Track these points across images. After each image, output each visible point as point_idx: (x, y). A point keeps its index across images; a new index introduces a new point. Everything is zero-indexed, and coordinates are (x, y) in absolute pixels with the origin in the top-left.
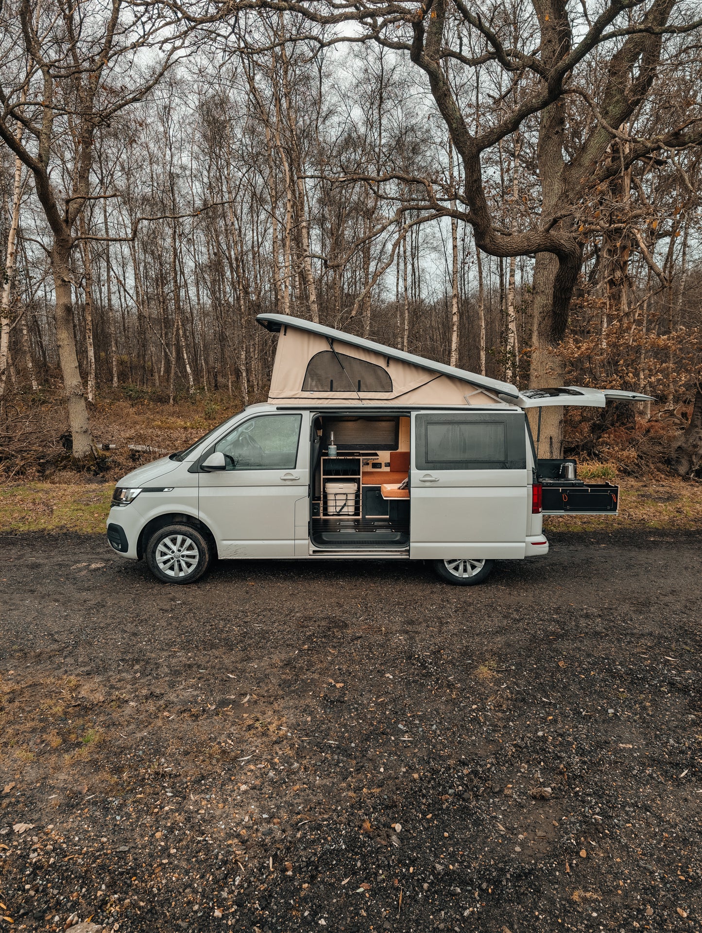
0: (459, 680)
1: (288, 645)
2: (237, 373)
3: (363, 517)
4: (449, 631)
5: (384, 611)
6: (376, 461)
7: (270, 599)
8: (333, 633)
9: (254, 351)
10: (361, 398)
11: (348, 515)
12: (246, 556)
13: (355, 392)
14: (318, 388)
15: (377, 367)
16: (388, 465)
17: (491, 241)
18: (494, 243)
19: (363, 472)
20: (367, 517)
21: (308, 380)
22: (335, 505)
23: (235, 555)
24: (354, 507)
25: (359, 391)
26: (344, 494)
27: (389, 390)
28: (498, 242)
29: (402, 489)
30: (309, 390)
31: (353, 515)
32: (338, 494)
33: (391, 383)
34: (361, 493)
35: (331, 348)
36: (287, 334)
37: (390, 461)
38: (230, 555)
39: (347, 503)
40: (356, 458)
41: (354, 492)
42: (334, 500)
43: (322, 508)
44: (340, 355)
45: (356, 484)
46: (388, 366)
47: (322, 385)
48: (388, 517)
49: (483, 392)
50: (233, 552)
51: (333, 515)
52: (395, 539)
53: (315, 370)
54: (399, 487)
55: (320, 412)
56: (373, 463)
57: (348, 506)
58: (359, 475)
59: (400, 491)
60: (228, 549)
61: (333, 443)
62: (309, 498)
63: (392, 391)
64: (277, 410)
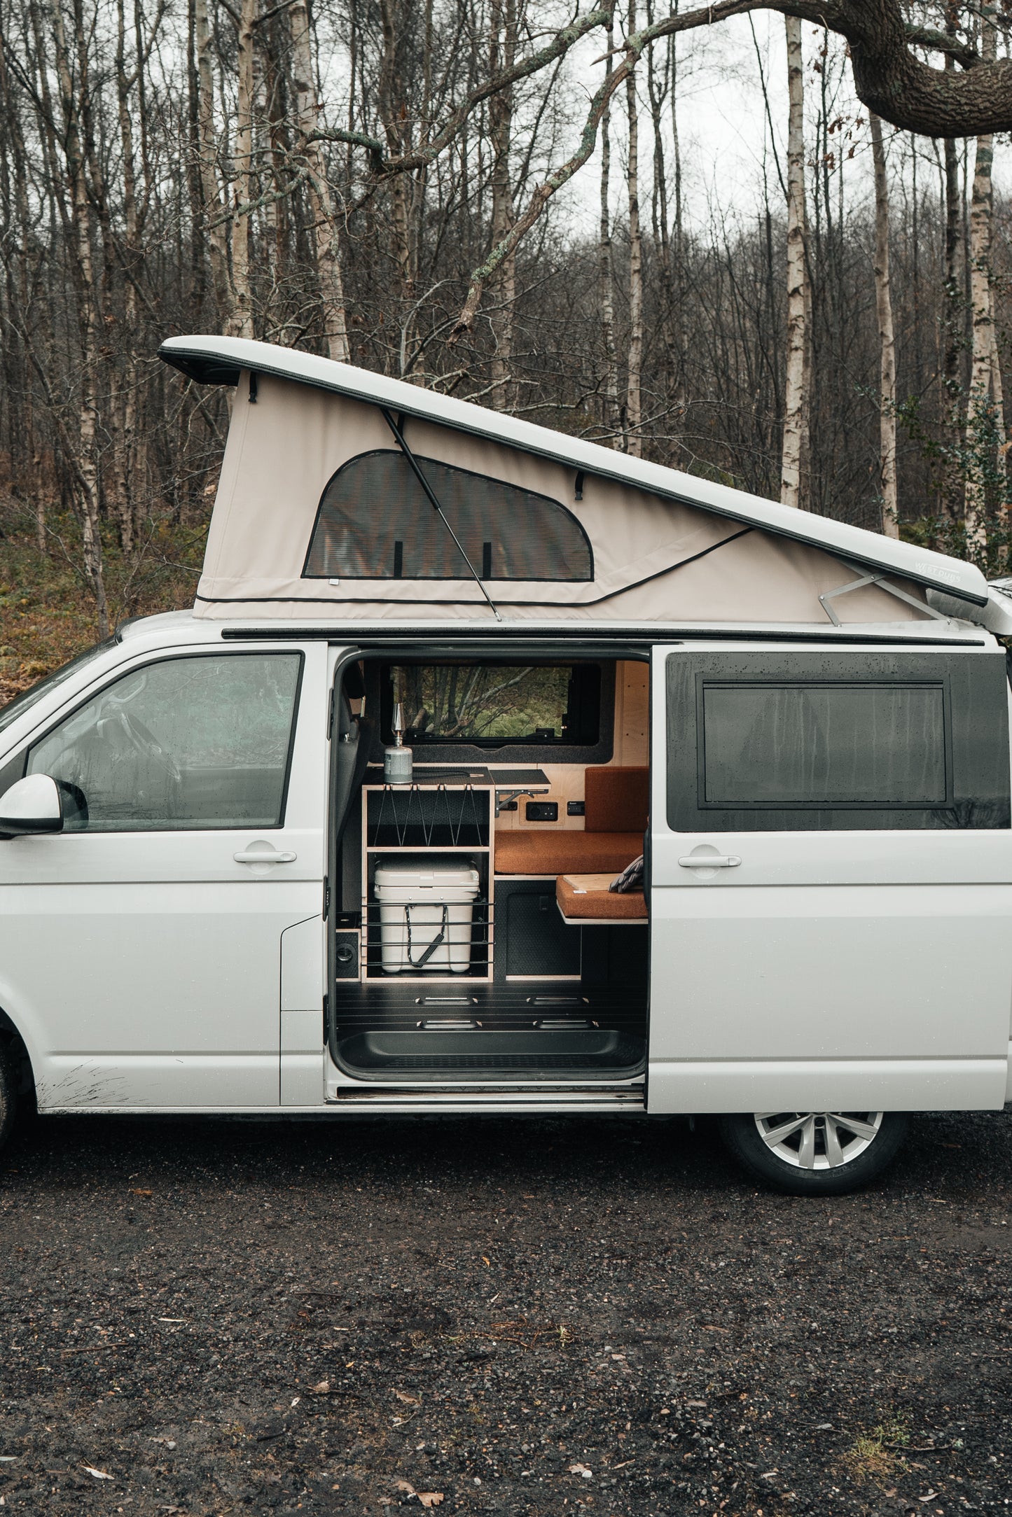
0: (793, 1482)
1: (267, 1382)
2: (68, 481)
3: (499, 977)
4: (767, 1335)
5: (565, 1275)
6: (539, 798)
7: (205, 1239)
8: (408, 1343)
9: (122, 409)
10: (493, 599)
11: (451, 973)
12: (126, 1103)
13: (473, 579)
14: (354, 568)
15: (543, 503)
16: (578, 809)
17: (905, 86)
18: (916, 95)
19: (496, 832)
20: (510, 978)
21: (324, 542)
22: (406, 940)
23: (89, 1103)
24: (467, 947)
25: (487, 577)
26: (436, 905)
27: (582, 573)
28: (929, 90)
29: (624, 892)
30: (325, 573)
31: (465, 973)
32: (416, 905)
33: (591, 552)
34: (491, 900)
35: (398, 442)
36: (257, 399)
37: (586, 798)
38: (76, 1100)
39: (445, 934)
40: (476, 787)
41: (469, 898)
42: (403, 924)
43: (364, 951)
44: (424, 465)
45: (475, 874)
46: (579, 499)
47: (368, 559)
48: (578, 978)
49: (878, 583)
50: (86, 1092)
51: (401, 973)
52: (600, 1050)
53: (347, 513)
54: (613, 885)
55: (362, 646)
56: (529, 804)
57: (449, 944)
58: (486, 844)
59: (619, 897)
60: (70, 1081)
61: (399, 740)
62: (324, 920)
63: (592, 580)
64: (225, 638)
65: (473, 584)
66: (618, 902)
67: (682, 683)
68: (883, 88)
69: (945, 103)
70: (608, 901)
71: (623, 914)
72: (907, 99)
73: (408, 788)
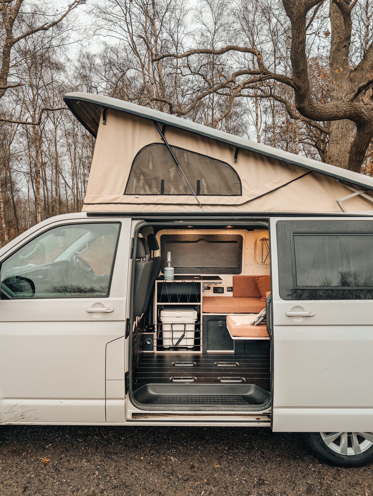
6: (218, 286)
10: (201, 203)
11: (187, 349)
12: (37, 420)
13: (193, 195)
14: (145, 191)
15: (221, 164)
16: (230, 289)
17: (309, 104)
18: (311, 107)
19: (203, 297)
20: (208, 351)
21: (133, 181)
22: (171, 337)
23: (21, 420)
24: (193, 340)
25: (198, 194)
26: (182, 324)
27: (237, 193)
28: (315, 105)
29: (257, 325)
30: (133, 193)
31: (192, 349)
32: (174, 324)
33: (241, 184)
34: (201, 322)
35: (162, 139)
36: (107, 123)
37: (233, 285)
38: (16, 419)
39: (185, 334)
40: (196, 281)
41: (193, 321)
42: (170, 331)
43: (156, 341)
44: (173, 149)
45: (196, 312)
46: (236, 162)
47: (150, 187)
48: (233, 351)
49: (362, 195)
50: (19, 415)
51: (169, 349)
52: (246, 393)
53: (142, 168)
54: (253, 322)
55: (147, 220)
56: (214, 288)
57: (187, 338)
58: (200, 302)
59: (255, 327)
60: (12, 411)
61: (169, 265)
62: (126, 338)
63: (241, 195)
64: (88, 216)
65: (193, 197)
66: (255, 330)
67: (284, 234)
68: (304, 104)
69: (318, 109)
70: (251, 330)
71: (257, 335)
72: (309, 108)
73: (172, 281)
